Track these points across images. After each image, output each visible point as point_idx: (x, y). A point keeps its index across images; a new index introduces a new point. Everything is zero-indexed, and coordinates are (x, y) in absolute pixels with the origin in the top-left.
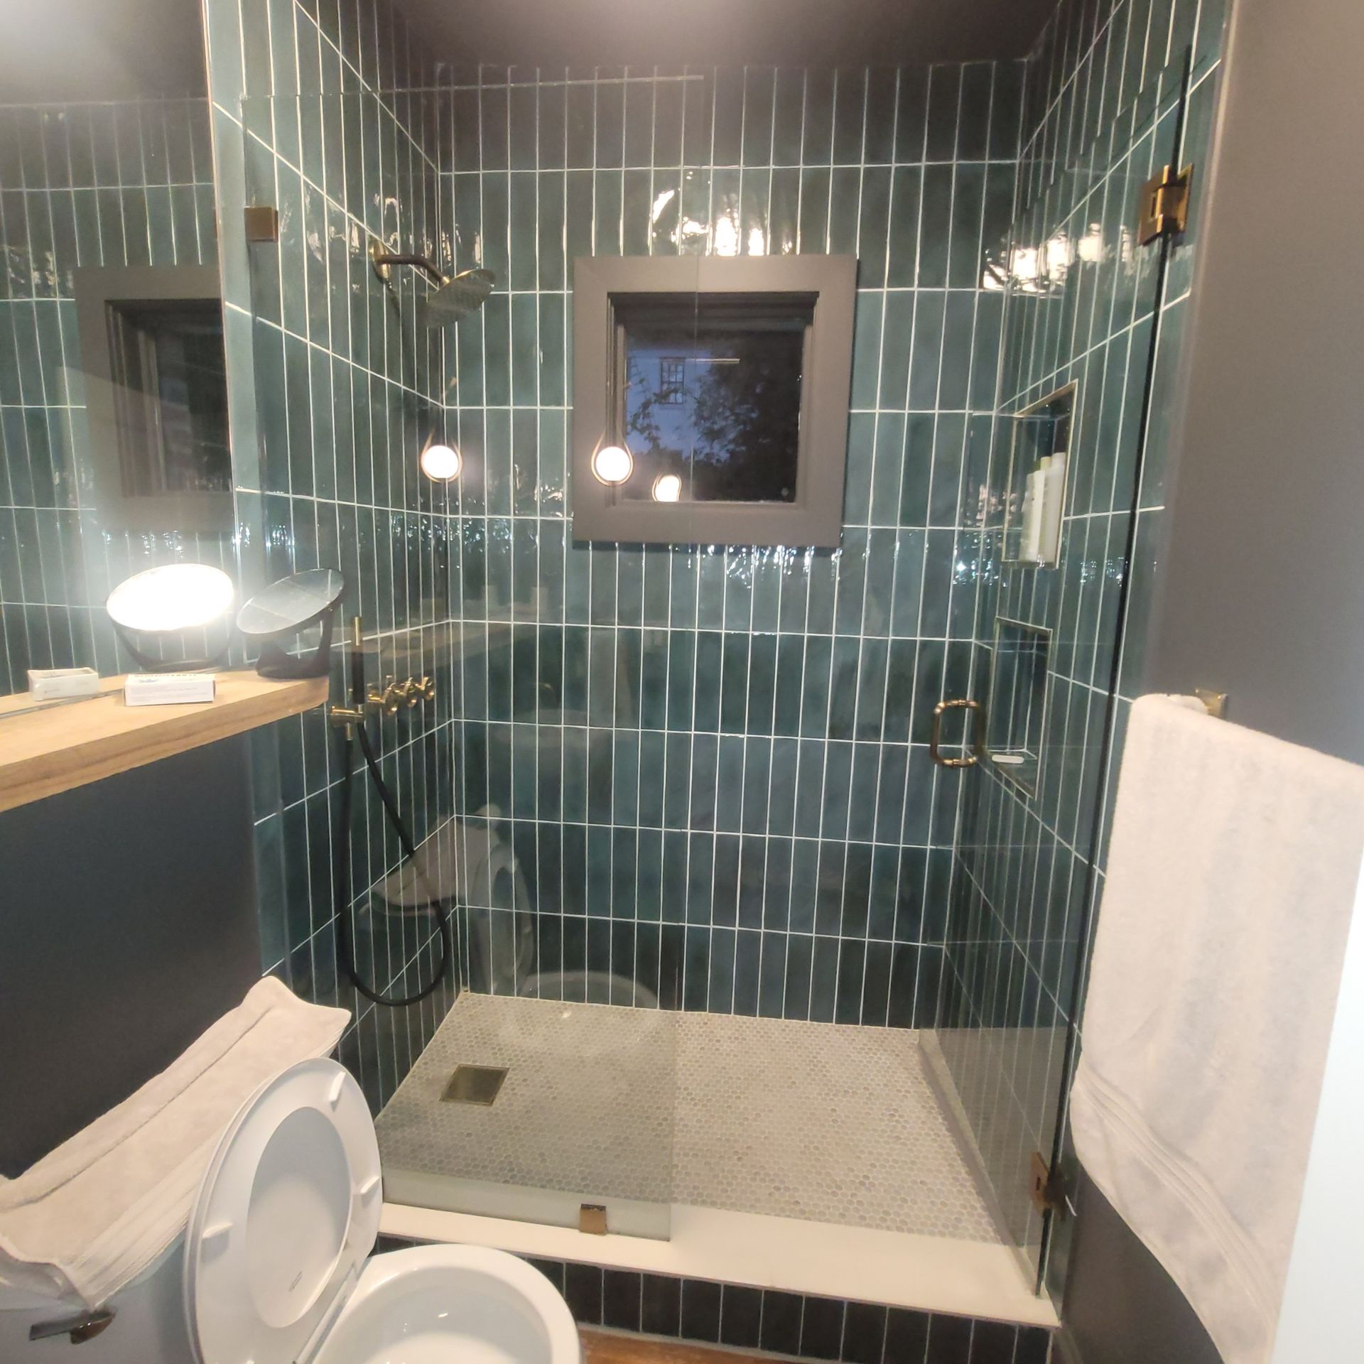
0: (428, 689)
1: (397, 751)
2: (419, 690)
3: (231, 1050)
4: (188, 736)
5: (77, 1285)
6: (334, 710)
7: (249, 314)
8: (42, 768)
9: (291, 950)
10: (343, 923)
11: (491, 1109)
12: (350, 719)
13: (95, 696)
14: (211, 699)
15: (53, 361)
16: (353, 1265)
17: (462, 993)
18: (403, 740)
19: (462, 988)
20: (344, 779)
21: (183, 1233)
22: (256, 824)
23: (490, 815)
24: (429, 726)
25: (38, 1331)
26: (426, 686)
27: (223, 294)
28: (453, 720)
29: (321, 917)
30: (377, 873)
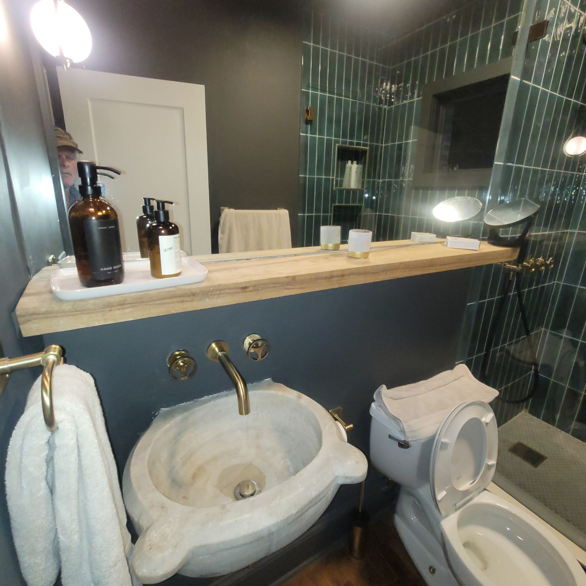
0: (551, 264)
1: (526, 290)
2: (546, 263)
3: (449, 384)
4: (469, 262)
5: (406, 431)
6: (507, 265)
7: (519, 79)
8: (431, 263)
9: (467, 358)
10: (486, 356)
11: (536, 469)
12: (514, 270)
13: (435, 243)
14: (477, 249)
15: (409, 124)
16: (479, 488)
17: (523, 412)
18: (530, 286)
19: (524, 409)
20: (503, 296)
21: (435, 435)
22: (468, 304)
23: (565, 334)
24: (544, 282)
25: (390, 437)
26: (550, 262)
27: (511, 72)
28: (556, 282)
29: (480, 350)
30: (504, 341)
